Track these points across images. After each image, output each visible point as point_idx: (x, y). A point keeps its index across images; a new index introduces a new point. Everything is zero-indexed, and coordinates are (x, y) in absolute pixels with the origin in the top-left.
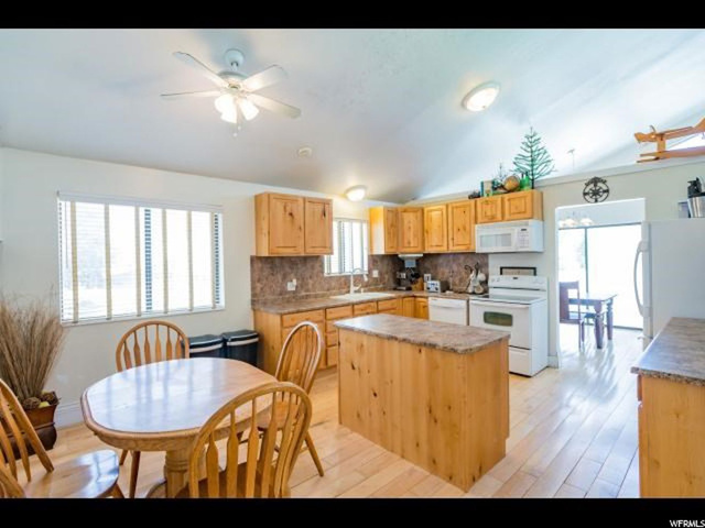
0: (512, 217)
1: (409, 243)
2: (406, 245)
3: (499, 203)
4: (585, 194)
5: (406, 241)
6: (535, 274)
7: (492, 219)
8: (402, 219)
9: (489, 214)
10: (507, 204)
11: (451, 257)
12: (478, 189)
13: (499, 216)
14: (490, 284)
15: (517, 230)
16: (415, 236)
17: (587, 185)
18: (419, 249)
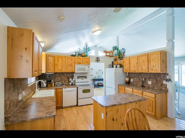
0: (85, 63)
1: (50, 68)
2: (49, 69)
3: (82, 59)
4: (96, 60)
5: (49, 68)
6: (86, 78)
7: (80, 63)
8: (49, 59)
9: (79, 62)
10: (84, 60)
11: (61, 74)
12: (74, 54)
13: (82, 63)
14: (76, 81)
15: (87, 67)
16: (52, 66)
17: (96, 58)
18: (53, 71)
